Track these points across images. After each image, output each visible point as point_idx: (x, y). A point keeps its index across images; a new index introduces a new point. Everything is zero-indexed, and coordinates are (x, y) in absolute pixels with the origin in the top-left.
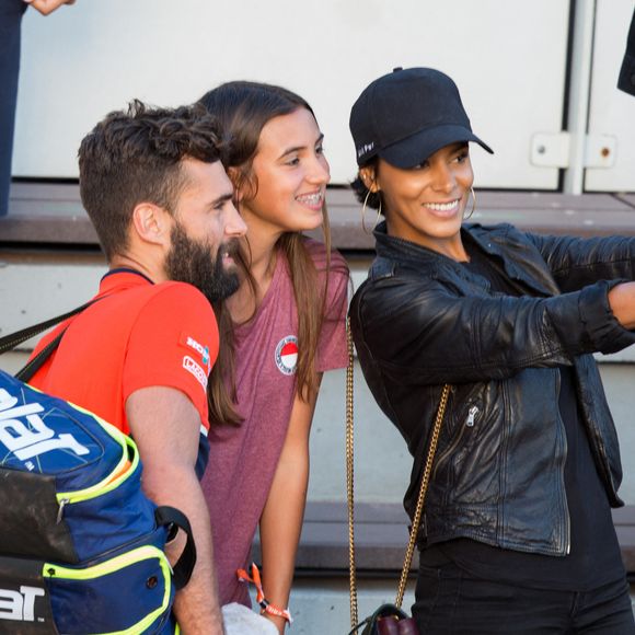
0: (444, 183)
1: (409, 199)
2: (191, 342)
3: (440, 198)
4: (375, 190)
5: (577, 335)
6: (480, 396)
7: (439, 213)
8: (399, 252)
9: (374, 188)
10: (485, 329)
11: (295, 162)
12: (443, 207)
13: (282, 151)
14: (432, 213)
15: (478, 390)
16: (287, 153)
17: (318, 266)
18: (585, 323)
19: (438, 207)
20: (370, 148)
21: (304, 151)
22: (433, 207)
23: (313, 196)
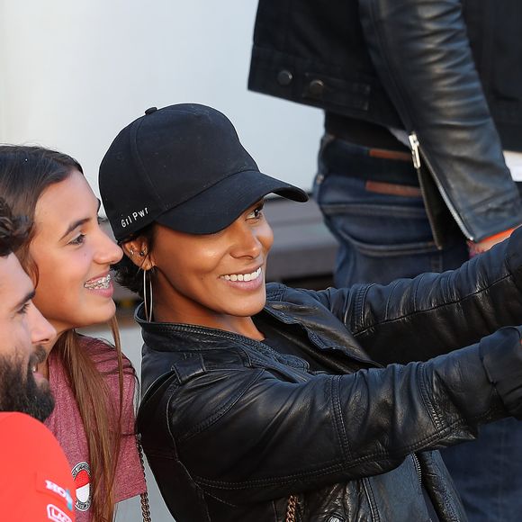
0: (250, 247)
1: (203, 272)
2: (50, 485)
3: (242, 266)
4: (149, 267)
5: (482, 402)
6: (337, 502)
7: (242, 285)
8: (187, 341)
9: (147, 265)
10: (350, 415)
11: (80, 239)
12: (247, 277)
13: (65, 229)
14: (234, 287)
15: (334, 496)
16: (71, 229)
17: (102, 368)
18: (494, 385)
19: (240, 277)
20: (142, 214)
21: (88, 224)
22: (234, 278)
23: (104, 279)
